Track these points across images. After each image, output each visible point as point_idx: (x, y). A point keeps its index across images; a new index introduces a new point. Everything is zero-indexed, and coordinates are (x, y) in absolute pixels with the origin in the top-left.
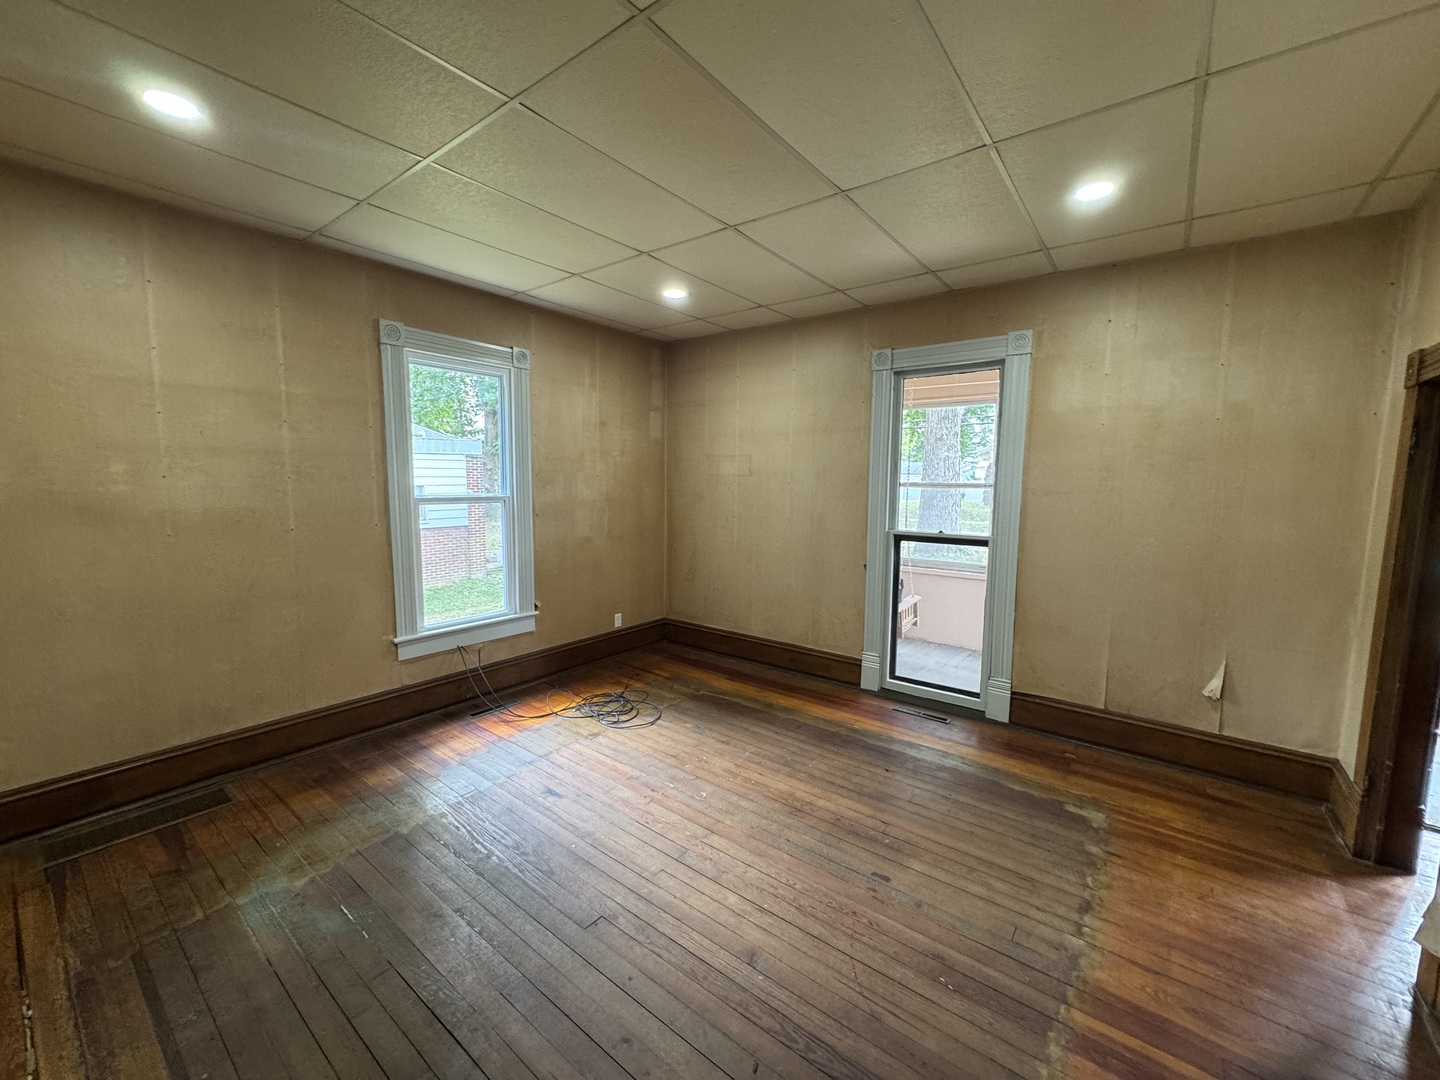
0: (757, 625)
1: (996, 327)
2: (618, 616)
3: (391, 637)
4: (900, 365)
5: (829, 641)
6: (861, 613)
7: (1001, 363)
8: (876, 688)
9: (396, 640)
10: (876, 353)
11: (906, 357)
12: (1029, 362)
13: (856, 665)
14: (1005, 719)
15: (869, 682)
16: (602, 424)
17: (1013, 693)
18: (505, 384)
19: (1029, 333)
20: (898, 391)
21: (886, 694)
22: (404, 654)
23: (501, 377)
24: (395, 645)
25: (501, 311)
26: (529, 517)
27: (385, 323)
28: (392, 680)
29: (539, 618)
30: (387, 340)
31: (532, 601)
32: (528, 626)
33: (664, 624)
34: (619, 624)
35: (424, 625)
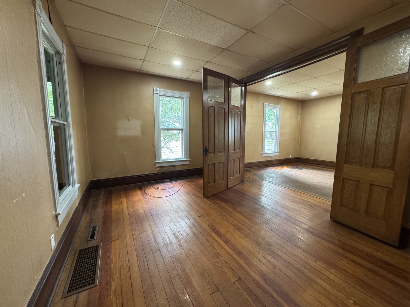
2: (290, 155)
9: (263, 153)
16: (290, 118)
18: (277, 111)
22: (263, 155)
23: (276, 110)
24: (262, 154)
25: (278, 99)
26: (279, 135)
27: (265, 103)
28: (261, 159)
29: (279, 153)
30: (265, 106)
31: (278, 150)
32: (278, 154)
33: (298, 158)
34: (290, 157)
35: (265, 151)
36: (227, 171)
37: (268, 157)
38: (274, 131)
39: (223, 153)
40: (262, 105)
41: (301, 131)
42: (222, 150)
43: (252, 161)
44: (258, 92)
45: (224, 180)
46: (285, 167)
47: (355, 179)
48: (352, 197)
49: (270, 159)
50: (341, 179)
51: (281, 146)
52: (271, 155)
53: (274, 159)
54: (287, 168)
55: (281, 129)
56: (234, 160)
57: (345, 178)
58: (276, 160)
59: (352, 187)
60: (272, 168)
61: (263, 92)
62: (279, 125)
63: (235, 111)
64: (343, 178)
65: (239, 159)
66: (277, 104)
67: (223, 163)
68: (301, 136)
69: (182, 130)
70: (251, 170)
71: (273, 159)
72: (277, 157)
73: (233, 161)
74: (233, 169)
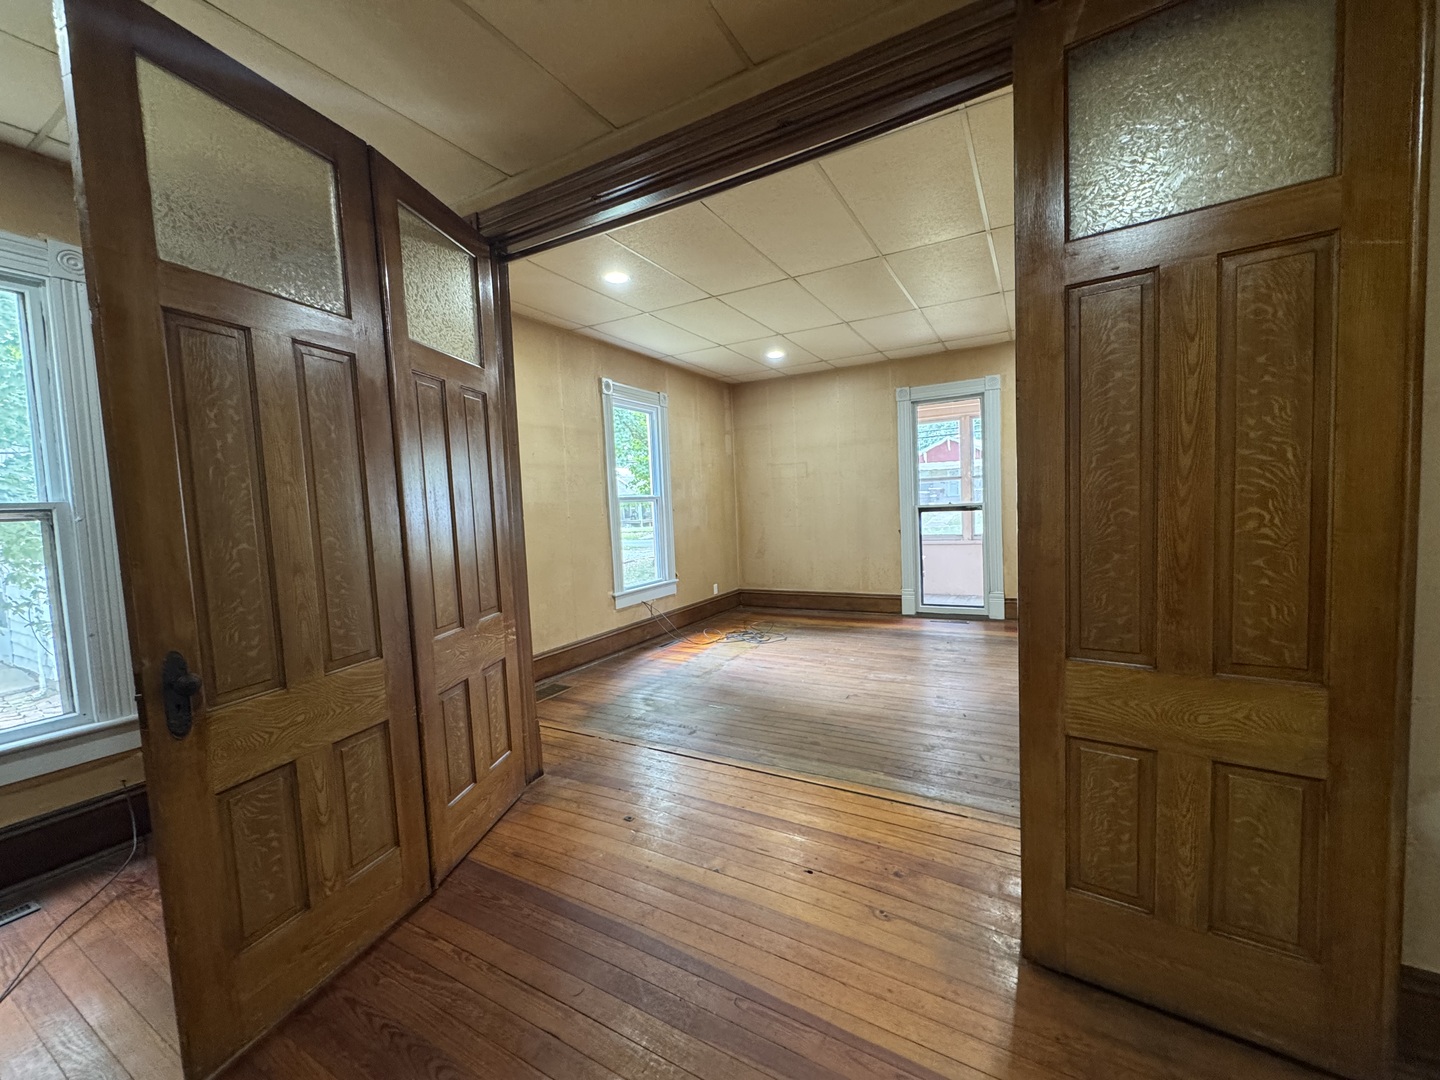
0: (818, 586)
1: (976, 374)
2: (715, 586)
3: (611, 593)
4: (915, 397)
5: (875, 585)
6: (899, 563)
7: (982, 394)
8: (913, 613)
9: (616, 594)
10: (898, 390)
11: (919, 392)
12: (999, 395)
13: (898, 599)
14: (1003, 617)
15: (907, 608)
16: (702, 444)
17: (1006, 600)
18: (655, 418)
19: (998, 376)
20: (914, 412)
21: (920, 615)
22: (620, 604)
23: (651, 414)
24: (614, 598)
25: (652, 368)
26: (670, 511)
27: (604, 380)
28: (613, 623)
29: (678, 584)
30: (605, 391)
31: (674, 572)
32: (673, 590)
33: (740, 593)
34: (716, 592)
35: (625, 586)
36: (417, 777)
37: (638, 605)
38: (653, 498)
39: (375, 665)
40: (589, 388)
41: (739, 493)
42: (364, 641)
43: (574, 640)
44: (569, 325)
45: (397, 843)
46: (706, 637)
47: (1127, 740)
48: (1126, 837)
49: (644, 615)
50: (1061, 742)
51: (682, 557)
52: (647, 597)
53: (661, 610)
54: (714, 645)
55: (676, 486)
56: (466, 682)
57: (1075, 734)
58: (669, 615)
59: (1117, 784)
60: (658, 652)
61: (589, 327)
62: (665, 472)
63: (443, 383)
64: (1068, 737)
65: (500, 668)
66: (651, 386)
67: (377, 735)
68: (740, 511)
69: (44, 513)
70: (574, 684)
71: (658, 614)
72: (671, 599)
73: (459, 692)
74: (464, 739)
